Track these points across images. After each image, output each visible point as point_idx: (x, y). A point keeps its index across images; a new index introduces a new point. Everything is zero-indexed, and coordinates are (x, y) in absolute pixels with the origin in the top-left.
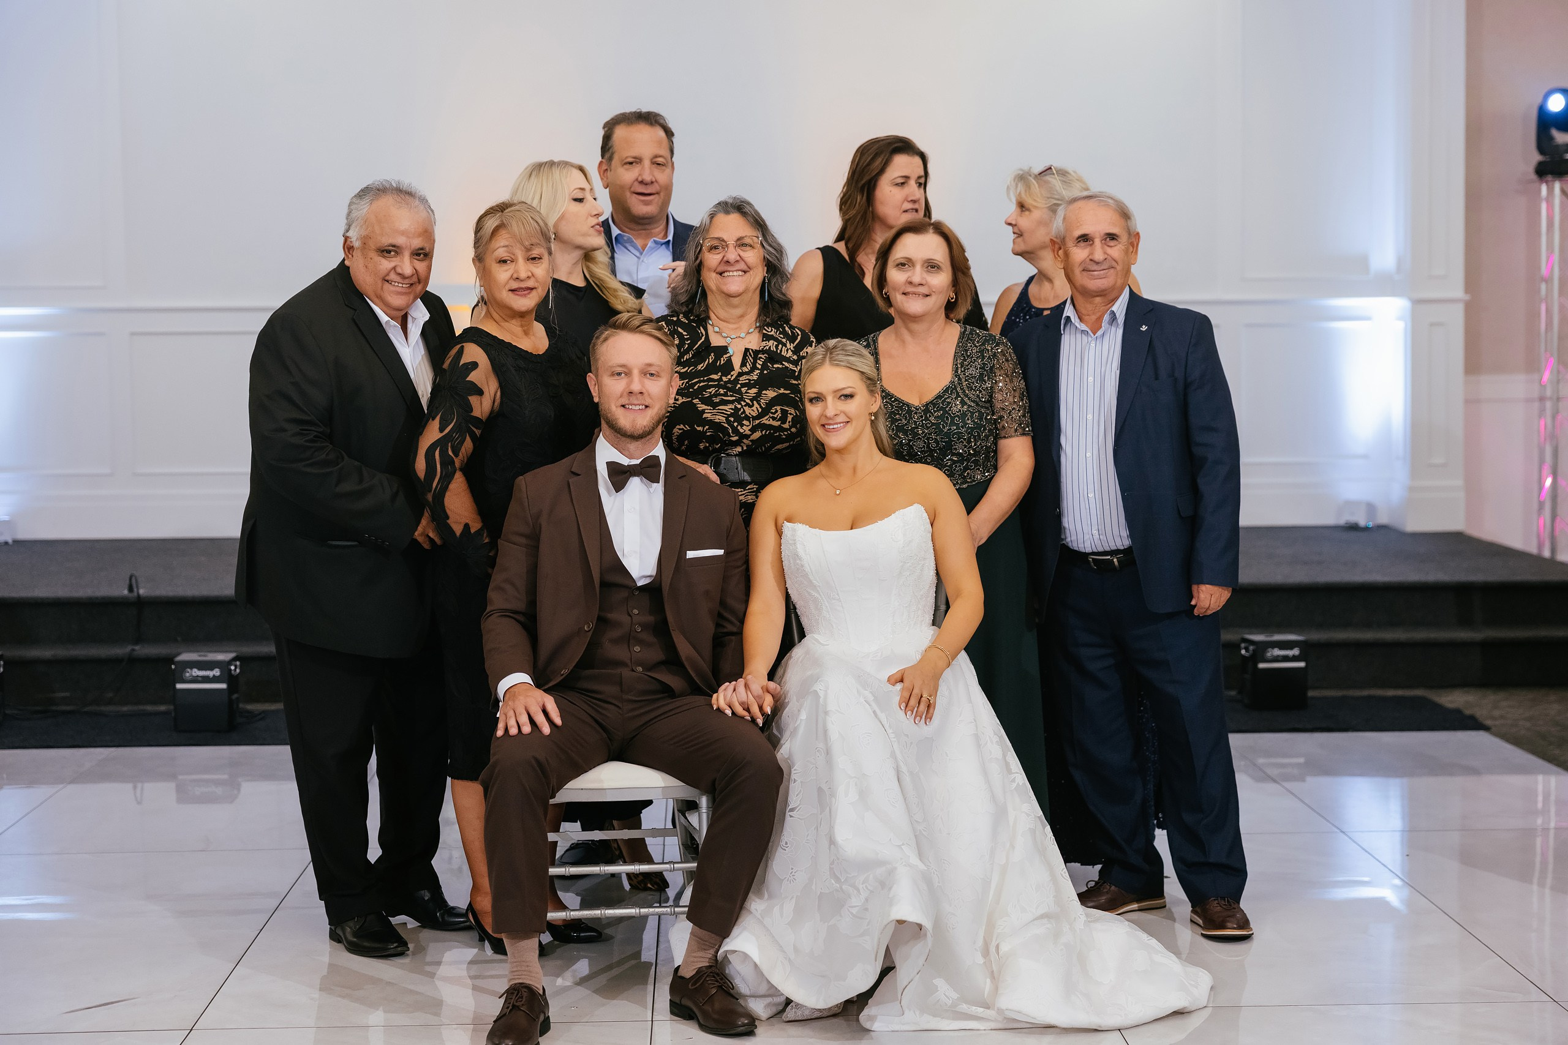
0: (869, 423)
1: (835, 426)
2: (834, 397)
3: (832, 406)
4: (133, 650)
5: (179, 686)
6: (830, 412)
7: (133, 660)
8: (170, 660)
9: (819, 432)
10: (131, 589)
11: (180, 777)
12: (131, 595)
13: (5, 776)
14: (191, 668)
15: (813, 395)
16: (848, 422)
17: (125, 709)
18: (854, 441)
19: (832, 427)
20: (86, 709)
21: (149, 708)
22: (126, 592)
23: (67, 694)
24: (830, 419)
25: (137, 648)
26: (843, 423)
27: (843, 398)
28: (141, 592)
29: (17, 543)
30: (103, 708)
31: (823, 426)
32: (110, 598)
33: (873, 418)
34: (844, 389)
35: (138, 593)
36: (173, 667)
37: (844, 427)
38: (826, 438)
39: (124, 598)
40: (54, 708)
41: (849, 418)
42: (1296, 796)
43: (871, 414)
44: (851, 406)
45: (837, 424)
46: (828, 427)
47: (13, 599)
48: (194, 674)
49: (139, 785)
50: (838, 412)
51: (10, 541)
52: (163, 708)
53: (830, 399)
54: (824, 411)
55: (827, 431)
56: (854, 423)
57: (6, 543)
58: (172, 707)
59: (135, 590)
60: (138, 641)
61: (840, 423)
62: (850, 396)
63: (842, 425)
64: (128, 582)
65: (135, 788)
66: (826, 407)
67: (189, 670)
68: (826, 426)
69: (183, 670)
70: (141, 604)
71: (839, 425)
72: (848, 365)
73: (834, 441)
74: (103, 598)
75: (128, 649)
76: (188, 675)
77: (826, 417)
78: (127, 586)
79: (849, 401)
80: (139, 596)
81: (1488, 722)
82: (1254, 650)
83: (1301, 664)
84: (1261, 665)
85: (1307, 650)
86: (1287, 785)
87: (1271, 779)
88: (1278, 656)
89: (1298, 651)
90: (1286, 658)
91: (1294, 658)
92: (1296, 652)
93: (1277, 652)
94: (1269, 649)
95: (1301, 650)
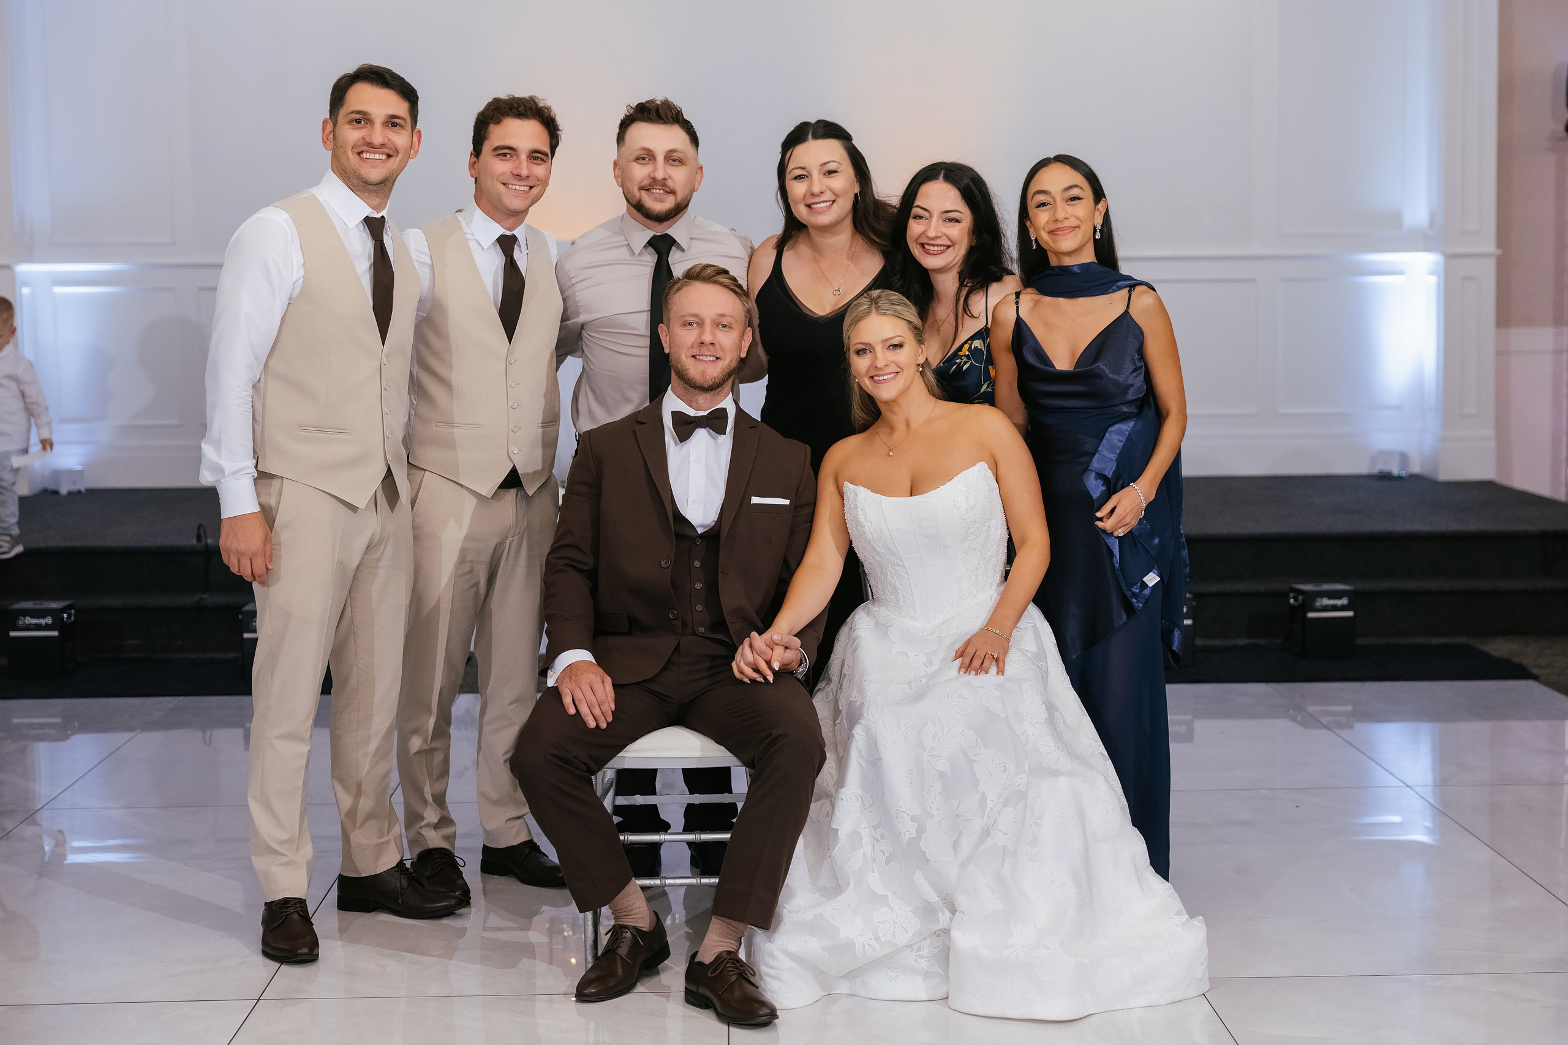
0: (918, 375)
1: (886, 377)
2: (883, 347)
3: (883, 357)
4: (202, 599)
5: (246, 635)
6: (880, 364)
7: (201, 609)
8: (237, 609)
9: (867, 383)
10: (199, 539)
12: (199, 545)
13: (76, 724)
15: (861, 347)
16: (897, 373)
17: (194, 656)
18: (904, 392)
19: (882, 378)
20: (156, 656)
21: (218, 655)
22: (194, 542)
23: (137, 642)
24: (881, 369)
25: (205, 596)
26: (893, 373)
27: (891, 348)
29: (89, 490)
30: (172, 656)
31: (872, 377)
32: (178, 547)
33: (921, 369)
34: (893, 338)
35: (206, 543)
36: (240, 617)
37: (895, 378)
38: (876, 390)
39: (193, 548)
40: (125, 655)
41: (898, 367)
43: (918, 365)
44: (903, 356)
45: (887, 374)
46: (878, 378)
47: (85, 547)
49: (208, 734)
50: (888, 363)
51: (83, 490)
52: (231, 655)
53: (879, 349)
54: (874, 361)
55: (878, 382)
56: (905, 372)
57: (79, 492)
58: (239, 655)
59: (203, 539)
60: (205, 592)
61: (890, 374)
62: (900, 346)
63: (892, 375)
64: (196, 531)
65: (204, 734)
66: (875, 358)
68: (876, 378)
70: (209, 554)
71: (889, 376)
72: (896, 314)
73: (884, 392)
74: (172, 547)
75: (197, 597)
77: (876, 367)
78: (195, 537)
79: (898, 351)
80: (207, 546)
81: (1536, 671)
82: (1303, 600)
83: (1350, 614)
84: (1311, 615)
85: (1356, 600)
86: (1339, 732)
87: (1326, 727)
88: (1327, 606)
89: (1347, 601)
90: (1335, 608)
91: (1343, 608)
92: (1344, 601)
93: (1326, 602)
94: (1318, 599)
95: (1349, 600)
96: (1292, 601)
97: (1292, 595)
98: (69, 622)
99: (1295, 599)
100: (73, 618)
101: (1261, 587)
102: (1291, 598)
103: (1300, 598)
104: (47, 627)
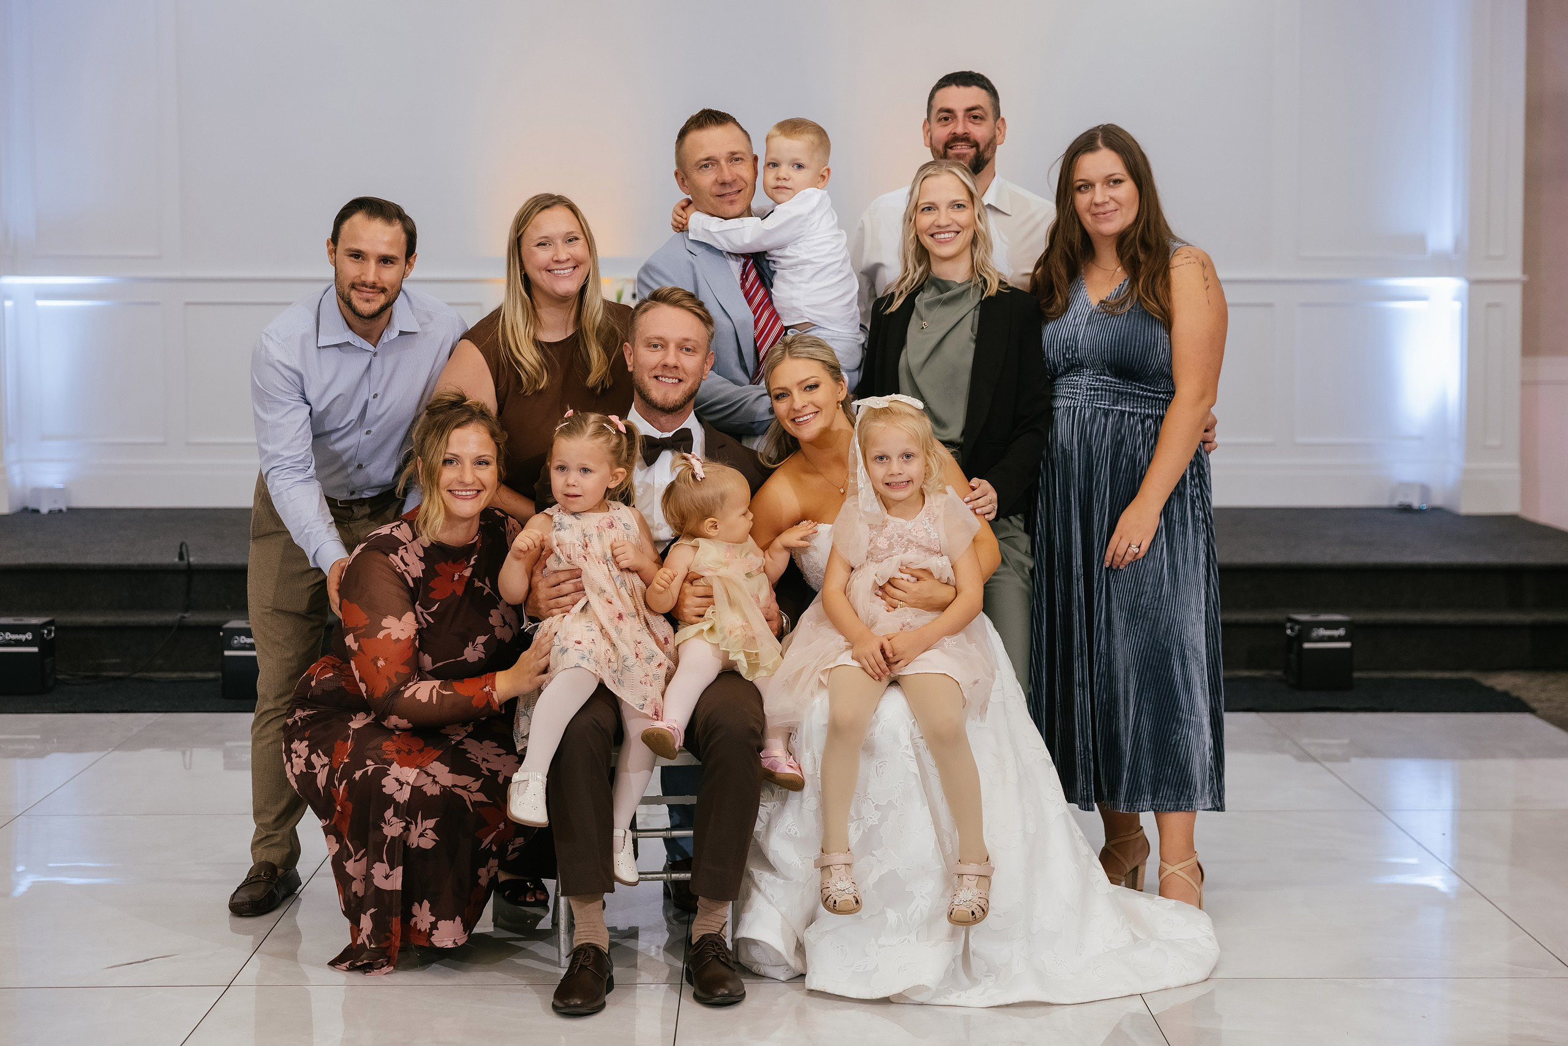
1: (806, 418)
2: (799, 389)
3: (801, 399)
4: (183, 617)
5: (227, 653)
7: (182, 628)
8: (218, 627)
9: (789, 426)
10: (181, 557)
11: (228, 744)
12: (181, 563)
13: (55, 740)
14: (239, 636)
15: (779, 391)
16: (818, 411)
17: (175, 675)
19: (801, 419)
20: (136, 675)
21: (198, 675)
22: (176, 560)
23: (118, 661)
24: (800, 411)
25: (186, 615)
26: (812, 413)
27: (808, 389)
28: (191, 559)
29: (70, 509)
30: (153, 675)
31: (793, 420)
32: (161, 565)
34: (807, 380)
35: (188, 560)
36: (221, 634)
37: (815, 417)
39: (175, 565)
40: (105, 674)
41: (819, 408)
42: (1335, 775)
43: (838, 402)
44: (818, 396)
45: (807, 415)
47: (65, 565)
48: (242, 641)
49: (188, 752)
50: (806, 404)
51: (64, 509)
52: (211, 675)
53: (796, 392)
54: (792, 404)
55: (798, 424)
56: (824, 411)
57: (60, 511)
58: (220, 674)
59: (186, 558)
60: (187, 609)
61: (809, 414)
62: (816, 386)
63: (811, 415)
64: (178, 550)
65: (184, 754)
66: (793, 401)
67: (237, 637)
68: (797, 420)
69: (231, 638)
70: (191, 572)
71: (809, 417)
72: (808, 356)
73: (805, 433)
74: (154, 565)
75: (179, 615)
76: (236, 642)
77: (795, 410)
78: (177, 554)
79: (815, 391)
80: (189, 564)
81: (1535, 705)
82: (1299, 630)
83: (1347, 645)
84: (1307, 645)
85: (1353, 631)
86: (1329, 765)
87: (1314, 759)
88: (1324, 636)
89: (1344, 631)
90: (1331, 639)
91: (1339, 639)
92: (1341, 632)
93: (1322, 632)
94: (1315, 629)
95: (1346, 631)
96: (1289, 632)
97: (1288, 625)
98: (49, 638)
99: (1292, 629)
100: (53, 635)
101: (1261, 616)
102: (1288, 628)
103: (1297, 628)
104: (27, 643)
